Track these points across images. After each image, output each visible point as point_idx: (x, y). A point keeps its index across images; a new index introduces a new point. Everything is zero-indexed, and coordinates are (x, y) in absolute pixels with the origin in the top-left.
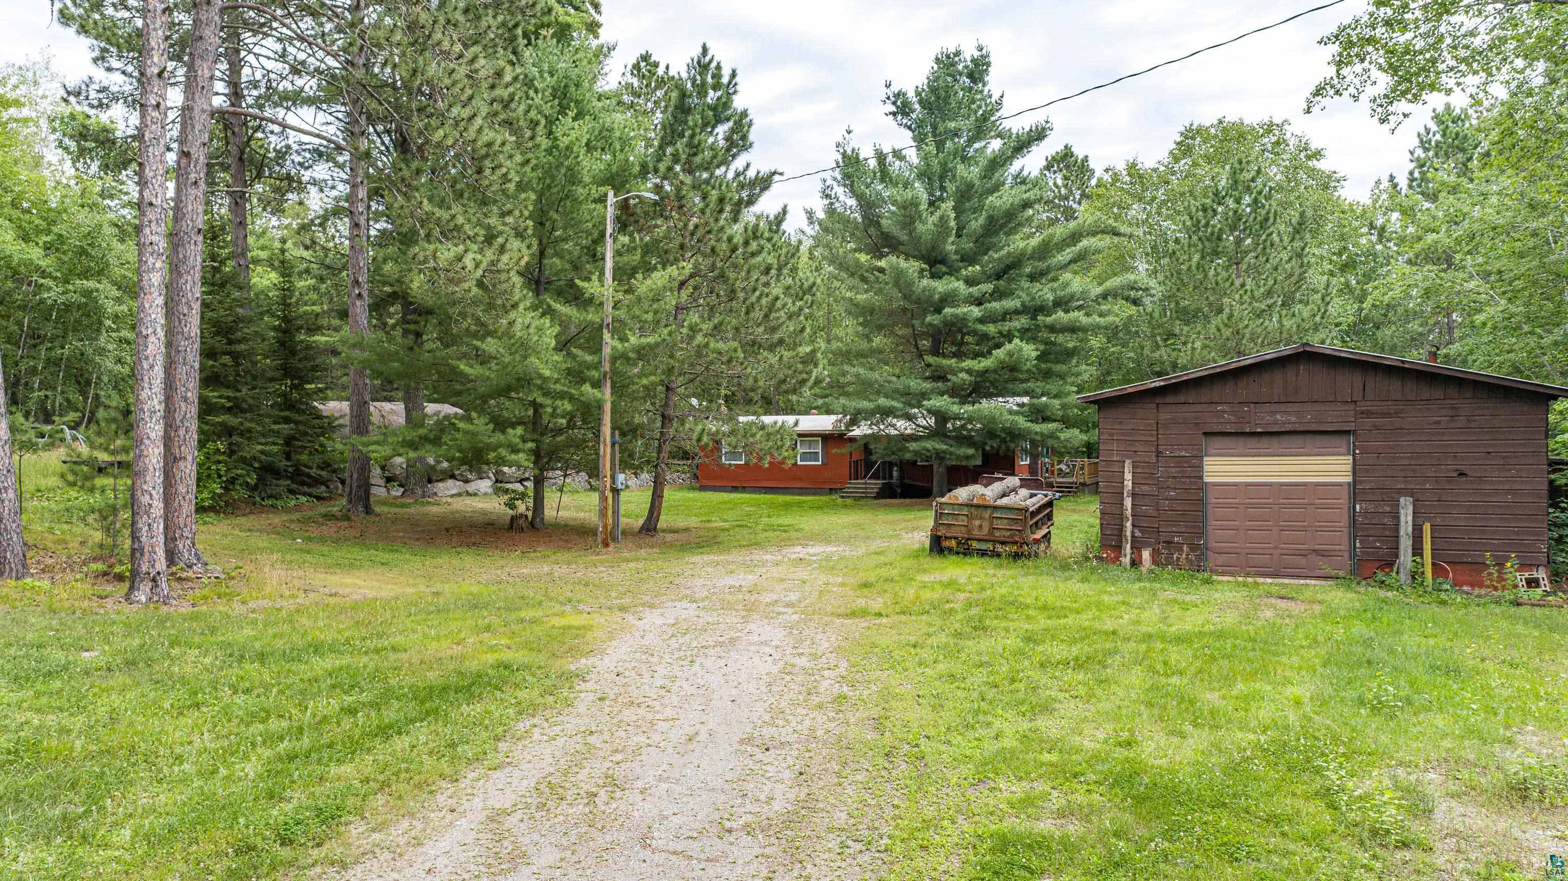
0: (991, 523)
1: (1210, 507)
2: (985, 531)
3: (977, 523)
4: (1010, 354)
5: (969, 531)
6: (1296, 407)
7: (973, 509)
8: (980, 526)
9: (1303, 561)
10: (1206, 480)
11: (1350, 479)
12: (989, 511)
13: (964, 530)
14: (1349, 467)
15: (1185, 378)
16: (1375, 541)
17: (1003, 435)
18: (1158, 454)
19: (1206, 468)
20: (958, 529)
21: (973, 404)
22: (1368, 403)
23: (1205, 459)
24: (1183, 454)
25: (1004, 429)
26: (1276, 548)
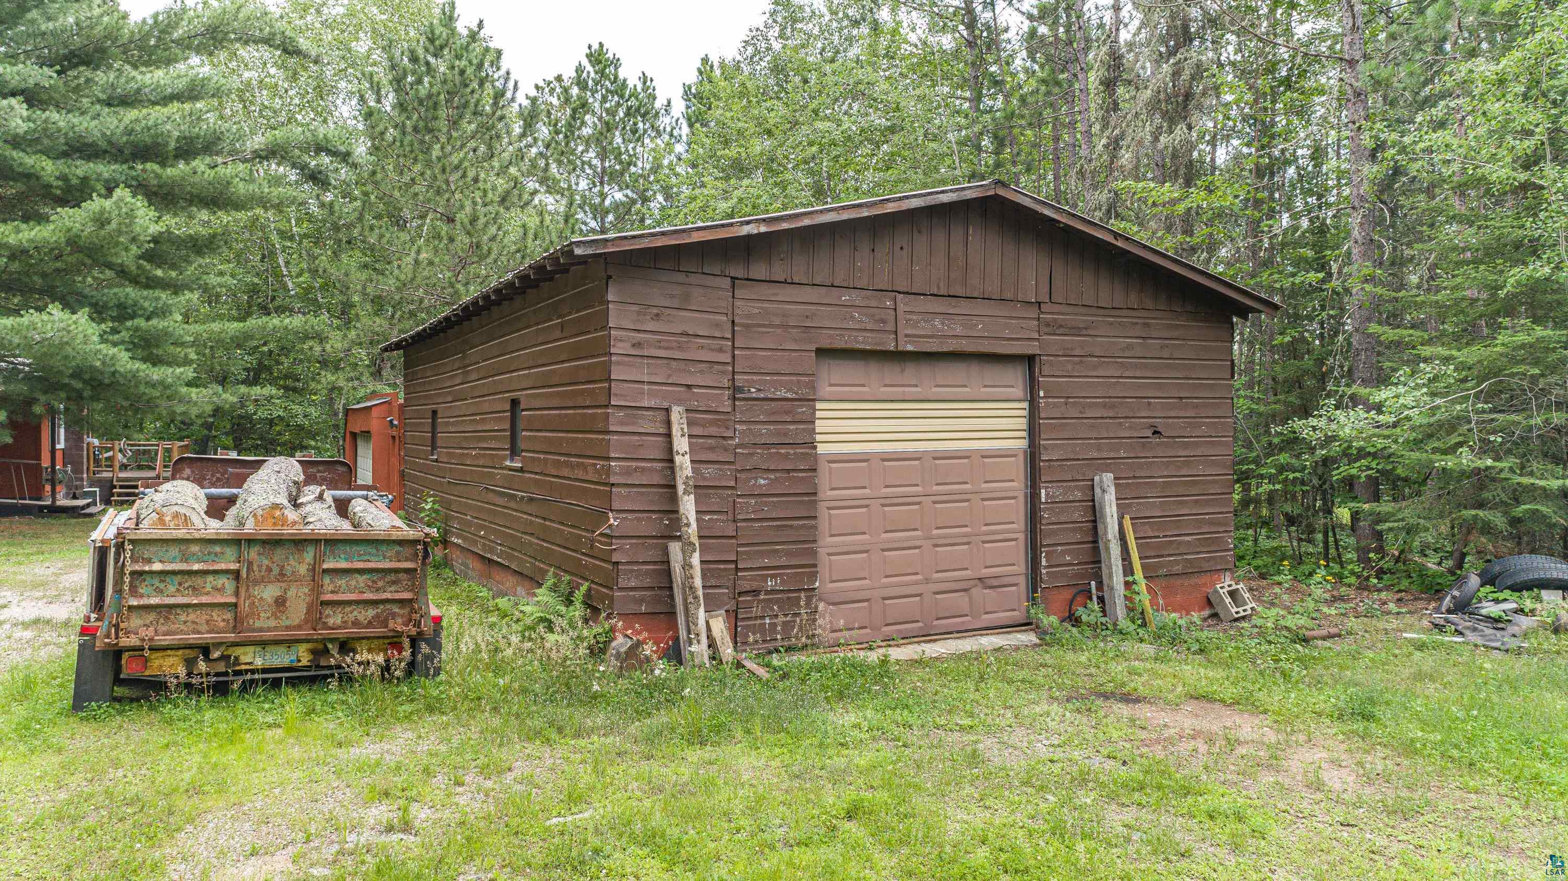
0: (317, 588)
1: (822, 506)
2: (297, 611)
3: (269, 592)
4: (101, 221)
5: (237, 624)
6: (964, 307)
7: (253, 553)
8: (280, 602)
9: (961, 601)
10: (821, 449)
11: (1023, 444)
12: (309, 555)
13: (220, 618)
14: (1023, 423)
15: (806, 222)
16: (1063, 553)
17: (78, 385)
18: (735, 391)
19: (820, 426)
20: (200, 617)
21: (16, 312)
22: (1056, 308)
23: (819, 405)
24: (782, 393)
25: (77, 374)
26: (927, 581)
